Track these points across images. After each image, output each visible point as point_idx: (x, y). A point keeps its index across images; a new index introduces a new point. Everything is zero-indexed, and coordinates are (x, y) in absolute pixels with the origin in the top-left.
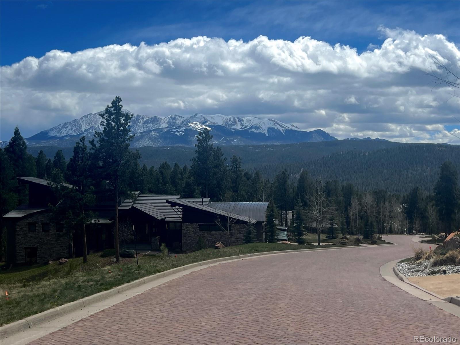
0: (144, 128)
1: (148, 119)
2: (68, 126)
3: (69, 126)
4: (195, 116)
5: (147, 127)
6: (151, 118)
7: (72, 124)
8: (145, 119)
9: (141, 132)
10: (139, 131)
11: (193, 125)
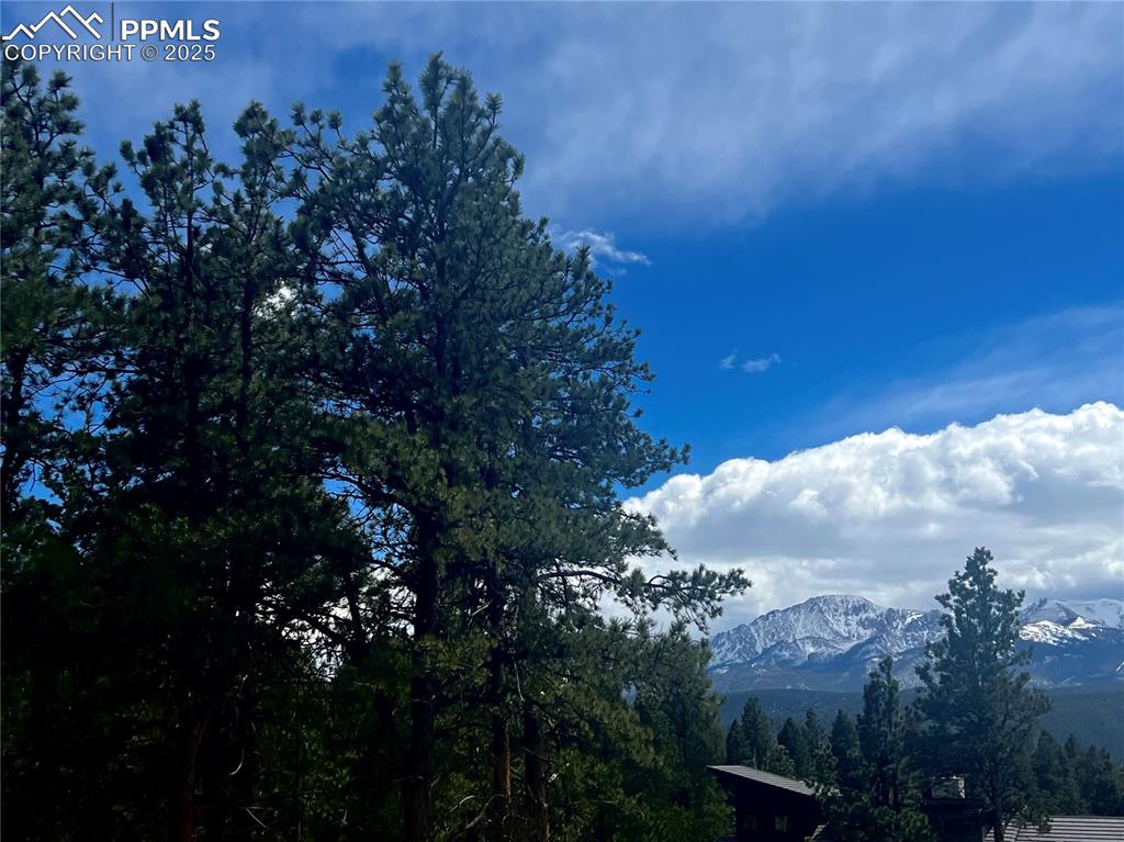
0: (907, 641)
1: (915, 617)
2: (724, 643)
3: (727, 643)
4: (1040, 606)
5: (914, 639)
6: (925, 616)
7: (733, 638)
8: (909, 620)
9: (900, 651)
10: (896, 649)
11: (1036, 629)
